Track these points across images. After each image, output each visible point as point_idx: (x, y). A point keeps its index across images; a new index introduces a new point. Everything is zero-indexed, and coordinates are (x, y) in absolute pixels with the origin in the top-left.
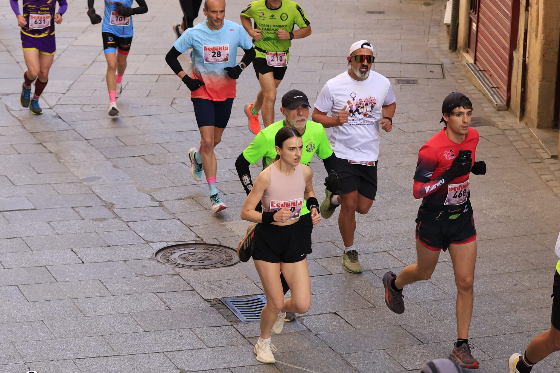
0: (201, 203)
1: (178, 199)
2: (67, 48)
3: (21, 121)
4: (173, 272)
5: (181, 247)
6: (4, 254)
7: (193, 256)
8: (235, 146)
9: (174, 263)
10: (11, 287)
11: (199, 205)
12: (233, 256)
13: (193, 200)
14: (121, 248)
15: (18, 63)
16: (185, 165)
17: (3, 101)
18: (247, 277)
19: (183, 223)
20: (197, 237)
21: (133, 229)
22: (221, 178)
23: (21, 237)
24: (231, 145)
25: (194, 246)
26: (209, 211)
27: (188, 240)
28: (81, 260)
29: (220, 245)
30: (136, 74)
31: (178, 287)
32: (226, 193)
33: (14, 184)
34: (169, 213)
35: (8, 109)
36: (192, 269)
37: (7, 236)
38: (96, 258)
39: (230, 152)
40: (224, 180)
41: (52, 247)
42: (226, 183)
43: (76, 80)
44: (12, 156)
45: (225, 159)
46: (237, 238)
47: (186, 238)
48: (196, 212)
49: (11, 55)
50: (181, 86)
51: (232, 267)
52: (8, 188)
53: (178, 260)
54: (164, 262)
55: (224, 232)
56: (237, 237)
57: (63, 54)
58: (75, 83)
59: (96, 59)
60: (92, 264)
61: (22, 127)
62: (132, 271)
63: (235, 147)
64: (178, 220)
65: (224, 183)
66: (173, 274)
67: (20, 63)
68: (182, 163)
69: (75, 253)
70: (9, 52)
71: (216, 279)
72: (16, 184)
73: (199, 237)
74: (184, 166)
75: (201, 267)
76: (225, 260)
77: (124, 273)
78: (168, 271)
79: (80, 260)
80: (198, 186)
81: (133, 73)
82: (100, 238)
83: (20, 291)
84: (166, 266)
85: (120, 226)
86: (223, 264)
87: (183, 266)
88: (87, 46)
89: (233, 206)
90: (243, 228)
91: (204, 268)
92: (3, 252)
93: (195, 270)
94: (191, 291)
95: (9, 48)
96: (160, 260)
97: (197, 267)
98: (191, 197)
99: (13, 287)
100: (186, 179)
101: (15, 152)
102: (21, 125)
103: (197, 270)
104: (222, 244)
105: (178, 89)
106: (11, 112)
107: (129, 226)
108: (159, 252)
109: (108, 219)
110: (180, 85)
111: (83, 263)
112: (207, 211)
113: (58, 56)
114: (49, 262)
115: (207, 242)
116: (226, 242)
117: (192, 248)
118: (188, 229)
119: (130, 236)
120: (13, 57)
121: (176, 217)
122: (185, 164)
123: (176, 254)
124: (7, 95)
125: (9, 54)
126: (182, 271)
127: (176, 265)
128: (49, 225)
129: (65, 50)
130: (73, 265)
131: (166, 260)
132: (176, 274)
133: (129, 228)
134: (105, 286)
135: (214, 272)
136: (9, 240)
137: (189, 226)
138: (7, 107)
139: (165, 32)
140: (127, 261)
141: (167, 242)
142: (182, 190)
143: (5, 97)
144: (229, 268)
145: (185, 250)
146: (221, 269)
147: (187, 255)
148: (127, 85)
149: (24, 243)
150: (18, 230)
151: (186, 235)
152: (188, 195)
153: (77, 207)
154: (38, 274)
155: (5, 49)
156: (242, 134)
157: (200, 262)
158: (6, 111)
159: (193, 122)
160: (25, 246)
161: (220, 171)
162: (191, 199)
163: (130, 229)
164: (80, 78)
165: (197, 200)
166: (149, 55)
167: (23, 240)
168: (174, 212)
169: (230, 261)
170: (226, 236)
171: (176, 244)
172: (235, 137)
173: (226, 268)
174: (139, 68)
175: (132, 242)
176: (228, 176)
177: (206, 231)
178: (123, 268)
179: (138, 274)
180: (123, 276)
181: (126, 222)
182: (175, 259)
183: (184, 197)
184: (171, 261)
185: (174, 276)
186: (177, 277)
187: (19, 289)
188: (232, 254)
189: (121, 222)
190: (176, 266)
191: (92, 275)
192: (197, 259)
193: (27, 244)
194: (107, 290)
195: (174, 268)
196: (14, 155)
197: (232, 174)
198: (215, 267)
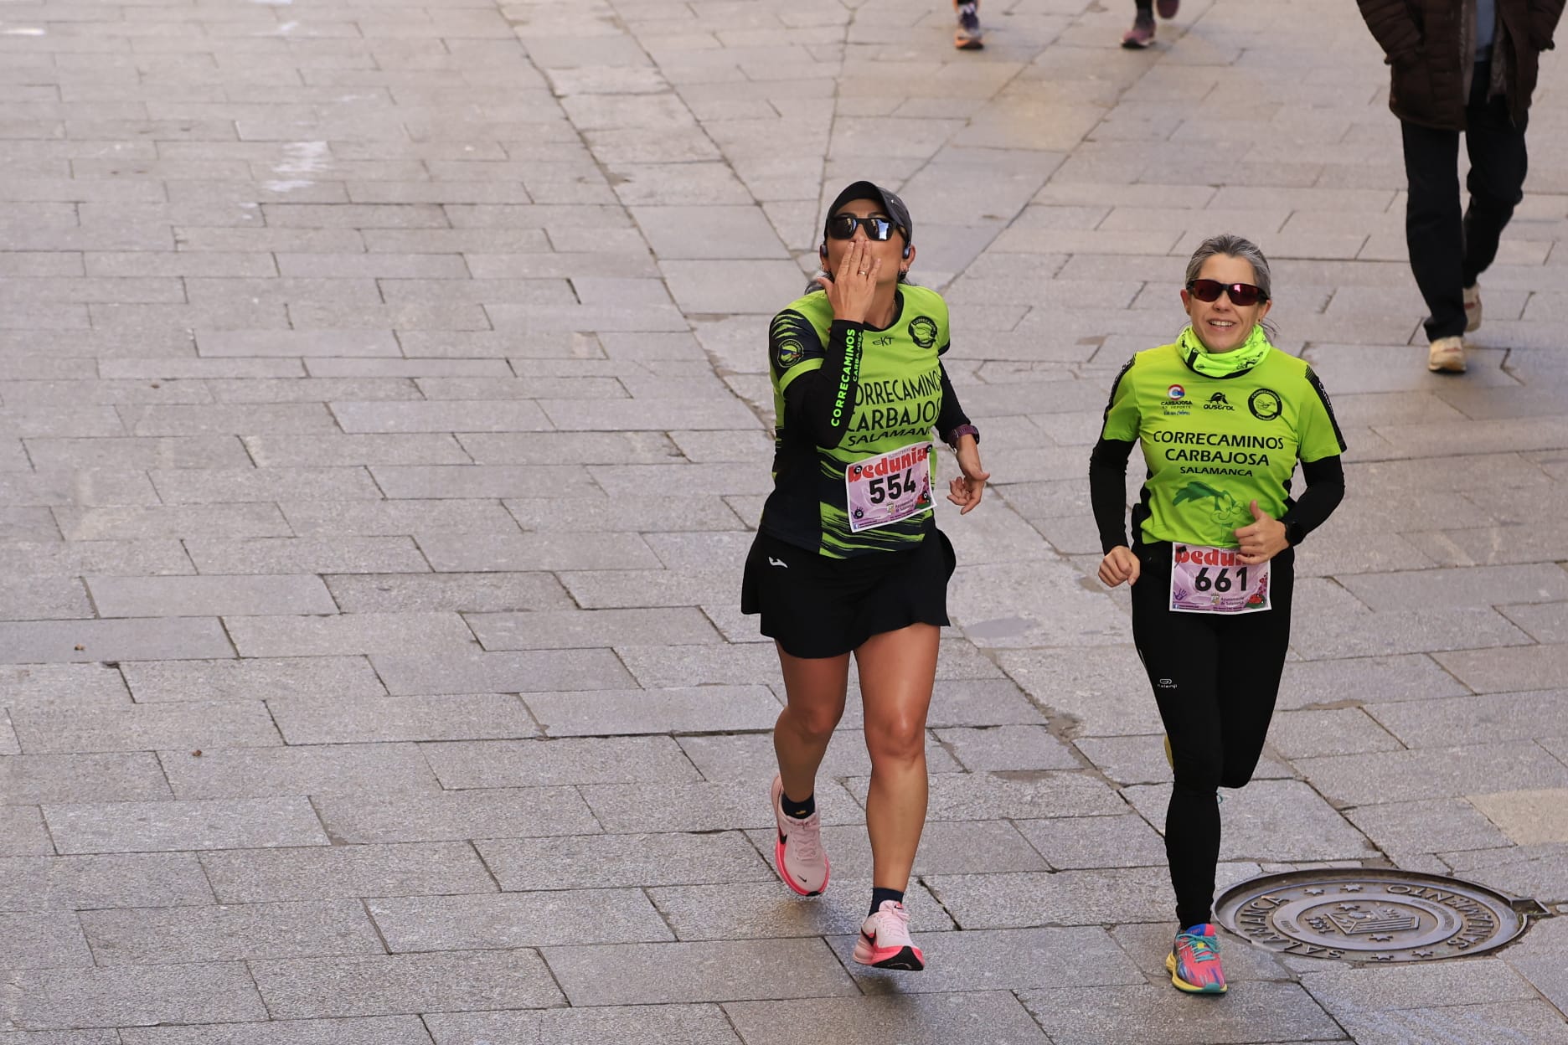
0: (1387, 725)
1: (1308, 708)
2: (932, 157)
3: (763, 412)
4: (1277, 971)
5: (1308, 881)
6: (680, 889)
7: (1352, 914)
8: (1515, 520)
9: (1282, 937)
10: (697, 1006)
11: (1379, 730)
12: (1494, 918)
13: (1360, 711)
14: (1096, 877)
15: (758, 204)
16: (1336, 585)
17: (700, 340)
18: (1541, 997)
19: (1319, 794)
20: (1367, 848)
21: (1143, 813)
22: (1463, 635)
23: (741, 830)
24: (1503, 517)
25: (1357, 879)
26: (1414, 752)
27: (1337, 856)
28: (952, 917)
29: (1447, 880)
30: (1175, 252)
31: (1292, 1026)
32: (1477, 690)
33: (725, 639)
34: (1271, 759)
35: (718, 370)
36: (1345, 961)
37: (694, 823)
38: (1006, 913)
39: (1497, 542)
40: (1474, 642)
41: (852, 867)
42: (1481, 654)
43: (963, 272)
44: (726, 538)
45: (1477, 565)
46: (1510, 855)
47: (1331, 850)
48: (1370, 756)
49: (736, 176)
50: (1334, 300)
51: (1491, 960)
52: (703, 650)
53: (1298, 928)
54: (1246, 935)
55: (1466, 830)
56: (1511, 850)
57: (920, 176)
58: (959, 281)
59: (1034, 195)
60: (989, 934)
61: (766, 436)
62: (1131, 962)
63: (1518, 524)
64: (1302, 785)
65: (1473, 654)
66: (1277, 977)
67: (765, 207)
68: (1325, 577)
69: (930, 891)
70: (730, 166)
71: (1430, 999)
72: (734, 640)
73: (1376, 848)
74: (1331, 588)
75: (1380, 956)
76: (1464, 931)
77: (1103, 970)
78: (1259, 965)
79: (949, 920)
80: (1378, 664)
81: (1165, 251)
82: (1022, 840)
83: (730, 1023)
84: (1253, 948)
85: (1096, 800)
86: (1456, 948)
87: (1315, 952)
88: (1007, 150)
89: (1503, 737)
90: (1535, 819)
91: (1388, 961)
92: (675, 881)
93: (1354, 967)
94: (1337, 1040)
95: (731, 151)
96: (1231, 926)
97: (1365, 957)
98: (1352, 700)
99: (705, 1007)
100: (1337, 636)
101: (734, 522)
102: (761, 426)
103: (1362, 964)
104: (1456, 876)
105: (1323, 310)
106: (726, 379)
107: (1127, 802)
108: (1231, 898)
109: (1055, 773)
110: (1331, 297)
111: (958, 928)
112: (1406, 753)
113: (900, 184)
114: (839, 924)
115: (1402, 867)
116: (1472, 869)
117: (1349, 887)
118: (1338, 816)
119: (1130, 838)
120: (744, 184)
121: (1296, 771)
122: (1337, 582)
123: (1290, 904)
124: (717, 317)
125: (730, 170)
126: (1310, 967)
127: (1290, 945)
128: (843, 790)
129: (928, 161)
130: (922, 935)
131: (1253, 927)
132: (1287, 980)
133: (1127, 807)
134: (1033, 1014)
135: (1424, 975)
136: (698, 839)
137: (1341, 807)
138: (712, 360)
139: (1282, 104)
140: (1113, 925)
141: (1260, 862)
142: (1320, 676)
143: (709, 325)
144: (1477, 962)
145: (1322, 893)
146: (1449, 964)
147: (1329, 911)
148: (1141, 291)
149: (753, 850)
150: (733, 802)
151: (1327, 840)
152: (1344, 695)
153: (945, 727)
154: (798, 965)
155: (715, 153)
156: (1543, 480)
157: (1375, 936)
158: (711, 374)
159: (1369, 432)
160: (755, 863)
161: (1458, 609)
162: (1354, 709)
163: (1131, 812)
164: (977, 262)
165: (1375, 714)
166: (1224, 185)
167: (750, 841)
168: (1290, 755)
169: (1483, 938)
170: (1473, 847)
171: (1293, 870)
172: (1518, 488)
173: (1468, 962)
174: (1184, 233)
175: (1136, 857)
176: (1486, 628)
177: (1400, 824)
178: (1101, 953)
179: (1153, 976)
180: (1099, 981)
181: (1118, 787)
182: (1285, 923)
183: (1326, 702)
184: (1271, 930)
185: (1279, 986)
186: (1291, 990)
187: (728, 1018)
188: (1490, 913)
189: (1100, 784)
190: (1286, 951)
191: (987, 974)
192: (1365, 927)
193: (762, 855)
194: (1036, 1027)
195: (1282, 956)
196: (731, 536)
197: (1504, 621)
198: (1428, 958)
